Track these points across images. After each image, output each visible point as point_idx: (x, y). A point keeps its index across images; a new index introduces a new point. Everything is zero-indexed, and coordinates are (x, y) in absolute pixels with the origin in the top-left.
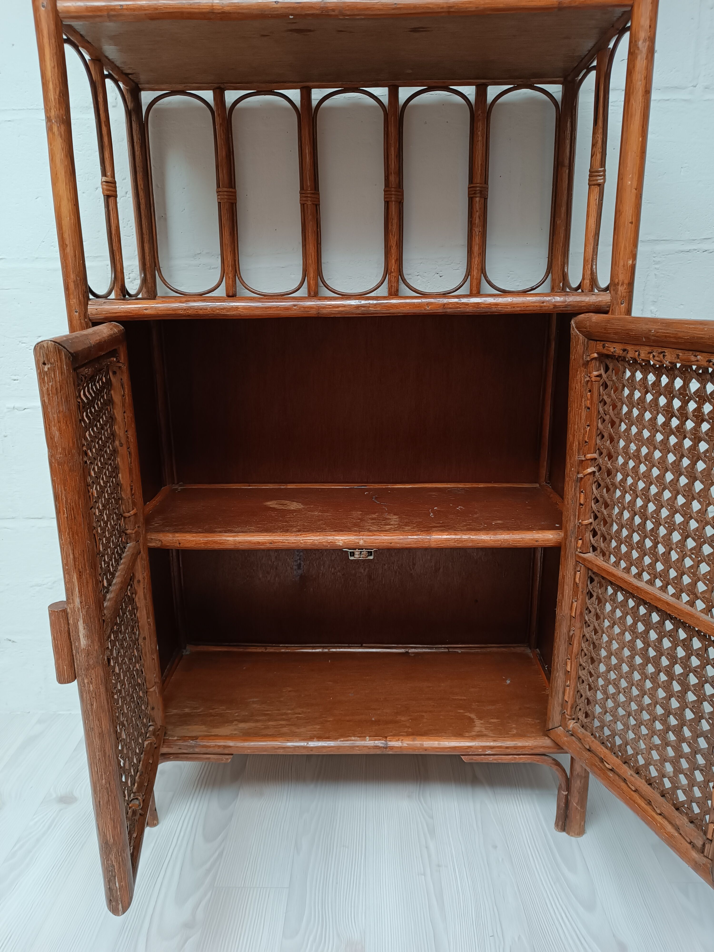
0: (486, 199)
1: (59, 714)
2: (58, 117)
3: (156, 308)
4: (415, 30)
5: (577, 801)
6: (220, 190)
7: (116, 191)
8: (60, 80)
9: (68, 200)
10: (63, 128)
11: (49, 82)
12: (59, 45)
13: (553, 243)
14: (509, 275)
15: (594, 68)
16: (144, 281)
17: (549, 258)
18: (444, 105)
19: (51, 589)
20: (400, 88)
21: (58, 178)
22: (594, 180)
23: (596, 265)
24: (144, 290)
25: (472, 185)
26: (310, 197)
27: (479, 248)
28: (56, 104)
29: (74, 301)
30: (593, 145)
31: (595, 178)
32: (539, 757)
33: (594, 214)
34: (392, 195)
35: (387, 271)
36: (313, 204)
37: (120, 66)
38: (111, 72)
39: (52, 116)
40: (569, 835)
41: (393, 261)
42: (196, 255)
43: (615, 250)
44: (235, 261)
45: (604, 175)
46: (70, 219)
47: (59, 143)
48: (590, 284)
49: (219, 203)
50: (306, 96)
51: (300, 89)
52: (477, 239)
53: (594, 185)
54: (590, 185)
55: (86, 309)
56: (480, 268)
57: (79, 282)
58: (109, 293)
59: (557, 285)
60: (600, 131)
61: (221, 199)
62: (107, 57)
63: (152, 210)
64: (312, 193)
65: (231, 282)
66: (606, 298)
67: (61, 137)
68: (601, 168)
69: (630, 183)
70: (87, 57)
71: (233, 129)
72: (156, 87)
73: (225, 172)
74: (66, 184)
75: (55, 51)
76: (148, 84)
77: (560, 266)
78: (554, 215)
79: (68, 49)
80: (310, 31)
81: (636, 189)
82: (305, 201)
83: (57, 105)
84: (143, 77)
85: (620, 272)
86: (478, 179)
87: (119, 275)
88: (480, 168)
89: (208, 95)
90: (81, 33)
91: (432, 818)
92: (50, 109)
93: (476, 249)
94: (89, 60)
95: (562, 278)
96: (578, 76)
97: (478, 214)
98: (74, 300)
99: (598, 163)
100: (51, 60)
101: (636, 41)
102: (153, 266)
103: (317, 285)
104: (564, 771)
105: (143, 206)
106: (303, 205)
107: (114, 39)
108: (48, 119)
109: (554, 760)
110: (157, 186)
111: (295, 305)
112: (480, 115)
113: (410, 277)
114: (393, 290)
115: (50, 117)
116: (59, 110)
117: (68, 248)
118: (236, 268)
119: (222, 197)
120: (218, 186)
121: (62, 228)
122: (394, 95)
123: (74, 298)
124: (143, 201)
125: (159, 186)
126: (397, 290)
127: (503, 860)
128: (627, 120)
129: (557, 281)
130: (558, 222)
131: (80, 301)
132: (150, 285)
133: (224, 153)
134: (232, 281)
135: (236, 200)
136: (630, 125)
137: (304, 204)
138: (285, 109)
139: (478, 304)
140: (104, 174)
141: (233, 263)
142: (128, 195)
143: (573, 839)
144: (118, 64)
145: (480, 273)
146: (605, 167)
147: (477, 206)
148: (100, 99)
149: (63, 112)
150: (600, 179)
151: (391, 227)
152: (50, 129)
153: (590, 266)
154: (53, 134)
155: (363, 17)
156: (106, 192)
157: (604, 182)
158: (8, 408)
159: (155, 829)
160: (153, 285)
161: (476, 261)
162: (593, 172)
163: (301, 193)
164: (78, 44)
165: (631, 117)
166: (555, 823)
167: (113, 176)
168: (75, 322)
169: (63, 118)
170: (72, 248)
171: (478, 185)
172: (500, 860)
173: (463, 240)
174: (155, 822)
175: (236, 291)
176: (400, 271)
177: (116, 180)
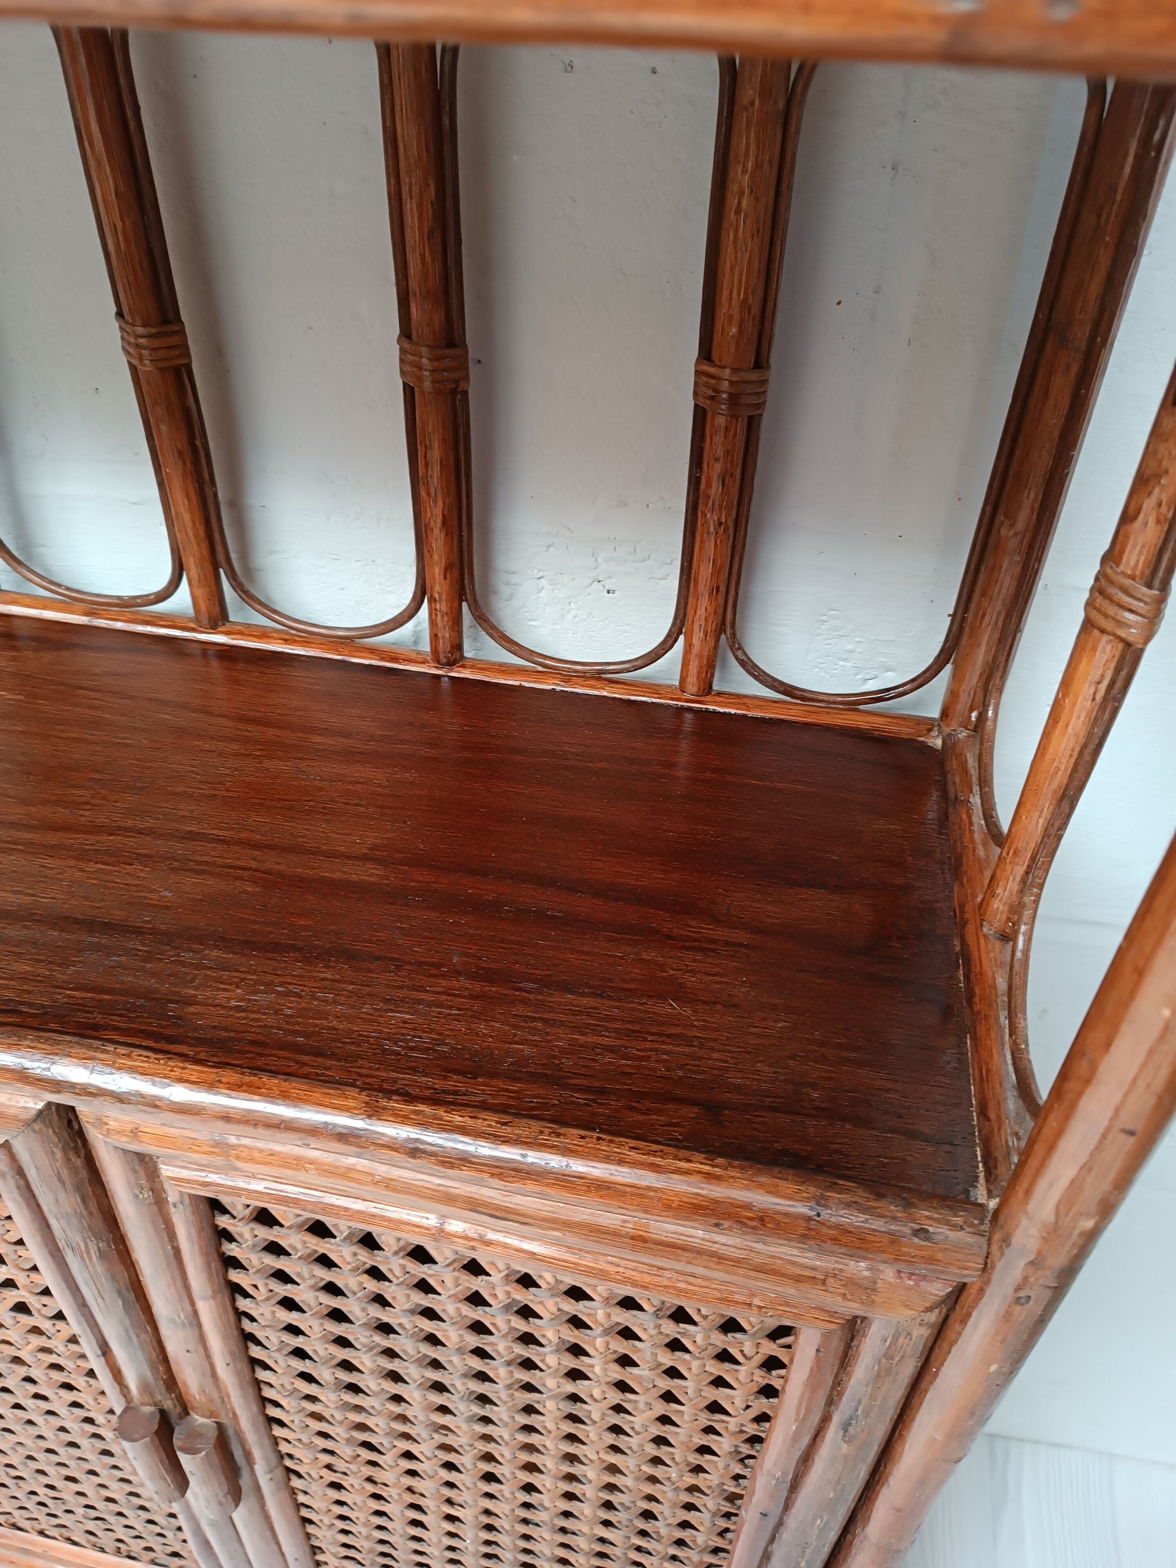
0: (753, 424)
14: (824, 618)
22: (1107, 616)
25: (709, 369)
26: (145, 348)
31: (1113, 610)
34: (425, 365)
35: (425, 583)
36: (162, 369)
52: (710, 544)
53: (1104, 631)
59: (959, 710)
64: (150, 336)
86: (728, 352)
97: (718, 468)
99: (1143, 557)
112: (752, 103)
114: (445, 638)
126: (459, 641)
147: (718, 444)
151: (424, 470)
162: (1113, 583)
171: (726, 373)
176: (463, 593)
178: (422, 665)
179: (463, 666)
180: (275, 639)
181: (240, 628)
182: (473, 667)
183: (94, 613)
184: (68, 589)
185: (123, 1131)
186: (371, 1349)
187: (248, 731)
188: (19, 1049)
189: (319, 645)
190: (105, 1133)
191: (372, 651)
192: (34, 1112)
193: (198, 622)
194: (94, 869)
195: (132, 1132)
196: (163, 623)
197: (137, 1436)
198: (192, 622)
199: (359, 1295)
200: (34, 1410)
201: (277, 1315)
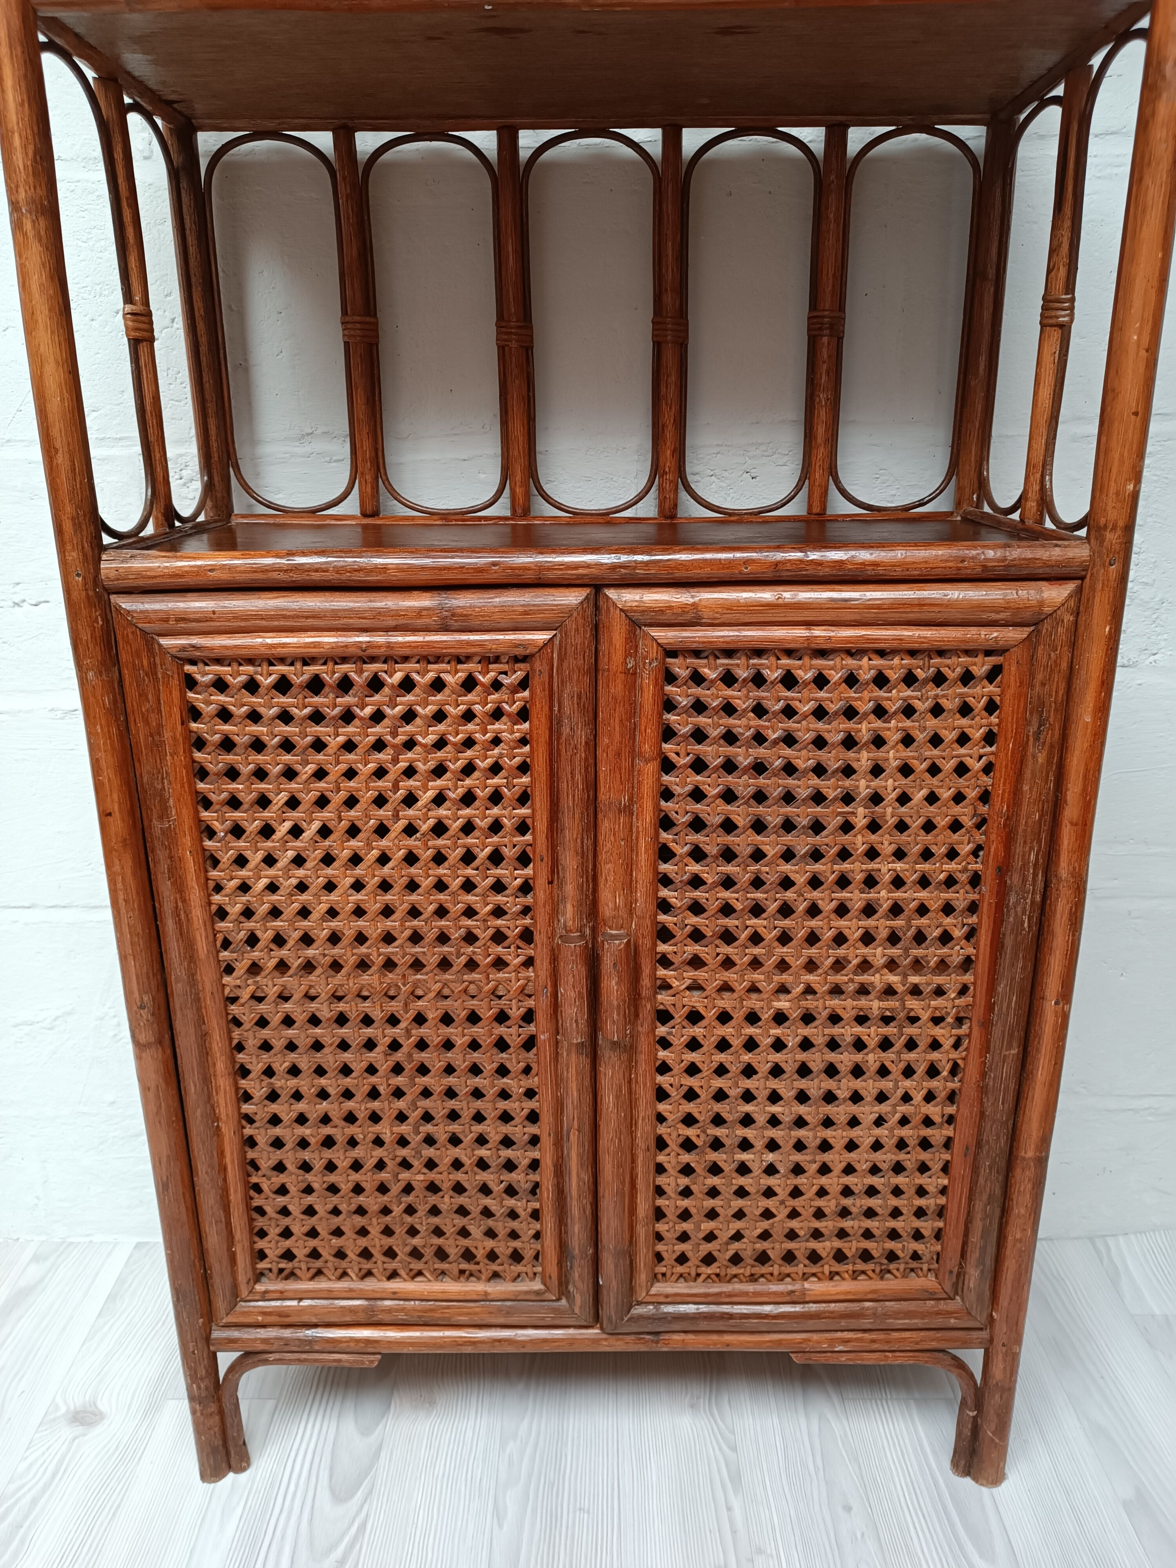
0: (840, 340)
1: (72, 1243)
2: (34, 202)
3: (231, 568)
4: (726, 31)
5: (993, 1427)
6: (347, 319)
7: (152, 331)
8: (35, 129)
9: (57, 363)
10: (42, 223)
11: (13, 133)
12: (30, 60)
13: (961, 421)
14: (877, 476)
15: (1056, 100)
16: (208, 489)
17: (952, 447)
18: (765, 158)
19: (50, 1029)
20: (684, 130)
21: (37, 321)
22: (1051, 317)
23: (1051, 475)
24: (209, 504)
25: (815, 314)
26: (516, 334)
27: (827, 430)
28: (28, 176)
29: (73, 556)
30: (1052, 251)
31: (1053, 313)
32: (928, 1354)
33: (1049, 379)
34: (666, 330)
35: (656, 469)
36: (522, 347)
37: (154, 87)
38: (138, 100)
39: (20, 199)
40: (977, 1482)
41: (669, 452)
42: (303, 436)
43: (1101, 463)
44: (376, 450)
45: (1072, 309)
46: (62, 400)
47: (36, 252)
48: (1038, 510)
49: (347, 344)
50: (508, 143)
51: (498, 130)
52: (823, 413)
53: (1051, 326)
54: (1043, 325)
55: (97, 569)
56: (827, 466)
57: (81, 519)
58: (142, 525)
59: (966, 497)
60: (1068, 223)
61: (350, 336)
62: (129, 74)
63: (222, 355)
64: (519, 327)
65: (369, 490)
66: (1079, 552)
67: (40, 241)
68: (1067, 294)
69: (1135, 337)
70: (90, 74)
71: (371, 203)
72: (226, 125)
73: (356, 285)
74: (52, 333)
75: (22, 72)
76: (210, 118)
77: (973, 463)
78: (966, 369)
79: (50, 62)
80: (522, 31)
81: (1147, 351)
82: (506, 340)
83: (31, 179)
84: (200, 107)
85: (1110, 504)
86: (827, 302)
87: (161, 488)
88: (831, 281)
89: (323, 140)
90: (77, 30)
91: (734, 1449)
92: (17, 186)
93: (820, 431)
94: (94, 78)
95: (976, 485)
96: (1020, 112)
97: (825, 366)
98: (74, 554)
99: (1060, 284)
100: (15, 90)
101: (1159, 63)
102: (225, 460)
103: (528, 496)
104: (971, 1376)
105: (204, 349)
106: (502, 350)
107: (142, 41)
108: (14, 206)
109: (955, 1358)
110: (230, 307)
111: (494, 564)
112: (832, 181)
113: (697, 478)
114: (667, 505)
115: (18, 203)
116: (35, 188)
117: (60, 454)
118: (378, 463)
119: (352, 332)
120: (344, 312)
121: (46, 418)
122: (672, 141)
123: (73, 550)
124: (203, 340)
125: (233, 307)
126: (675, 506)
127: (863, 1535)
128: (1135, 218)
129: (967, 490)
130: (972, 383)
131: (85, 555)
132: (219, 495)
133: (355, 252)
134: (372, 488)
135: (378, 337)
136: (1141, 226)
137: (503, 347)
138: (468, 165)
139: (841, 562)
140: (128, 298)
141: (373, 454)
142: (175, 325)
143: (985, 1490)
144: (152, 84)
145: (826, 474)
146: (1073, 294)
147: (824, 353)
148: (118, 156)
149: (41, 192)
150: (1064, 316)
152: (17, 226)
153: (1038, 476)
154: (25, 235)
155: (628, 9)
156: (133, 333)
157: (1072, 321)
159: (243, 1477)
160: (225, 495)
161: (821, 452)
162: (1051, 301)
163: (498, 326)
164: (71, 50)
165: (1144, 211)
166: (952, 1461)
167: (146, 302)
168: (75, 595)
169: (42, 204)
170: (67, 456)
171: (827, 313)
172: (859, 1535)
173: (794, 411)
174: (244, 1464)
175: (378, 507)
176: (680, 471)
177: (151, 308)
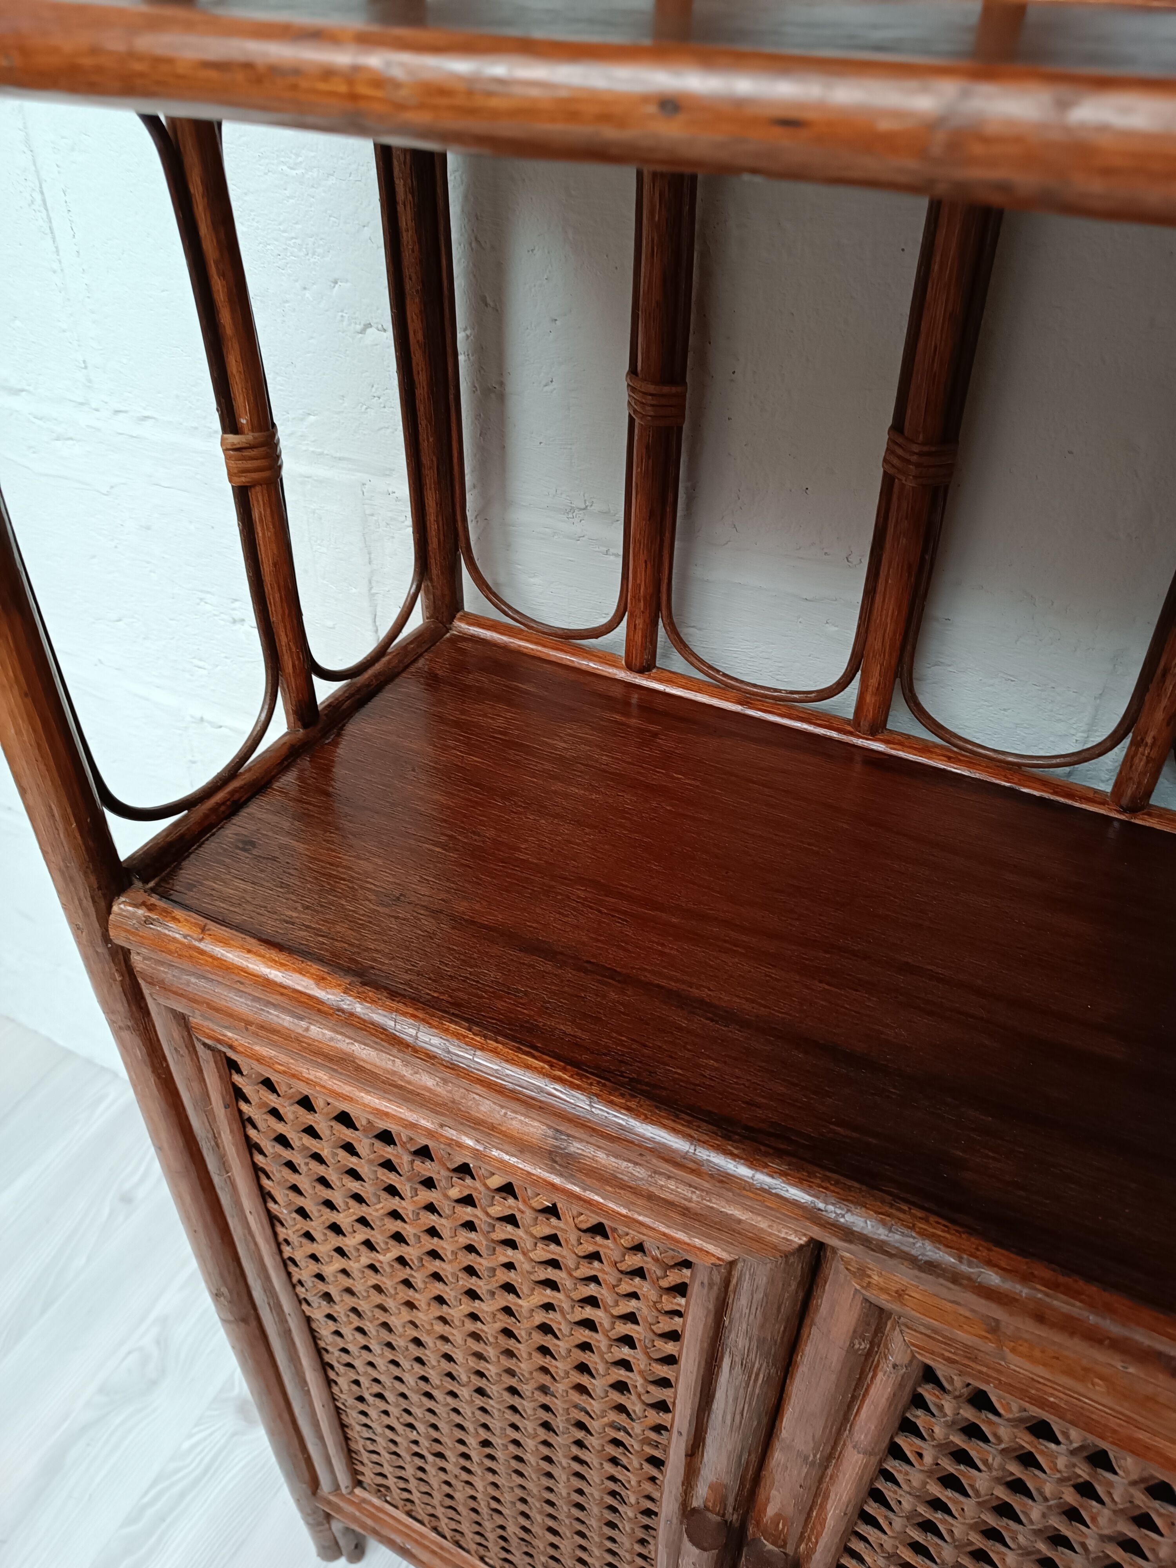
6: (635, 382)
26: (917, 465)
36: (924, 486)
49: (631, 421)
57: (73, 872)
61: (637, 411)
64: (928, 454)
65: (642, 632)
73: (652, 332)
82: (901, 472)
98: (70, 907)
102: (449, 544)
103: (888, 699)
105: (422, 392)
106: (890, 480)
118: (660, 595)
119: (639, 407)
120: (633, 368)
124: (421, 379)
131: (85, 911)
132: (438, 592)
134: (644, 636)
135: (682, 421)
140: (230, 424)
141: (654, 583)
156: (236, 479)
158: (192, 717)
160: (447, 592)
175: (652, 659)
178: (1102, 806)
179: (1150, 815)
180: (936, 753)
181: (900, 738)
182: (1160, 816)
183: (749, 703)
184: (725, 675)
185: (888, 1289)
186: (1029, 1553)
187: (934, 855)
188: (810, 1187)
189: (986, 769)
190: (865, 1285)
191: (1045, 783)
192: (796, 1246)
193: (856, 725)
194: (819, 989)
195: (897, 1292)
196: (818, 722)
197: (705, 1545)
198: (849, 724)
199: (1052, 1503)
200: (564, 1468)
201: (928, 1487)
